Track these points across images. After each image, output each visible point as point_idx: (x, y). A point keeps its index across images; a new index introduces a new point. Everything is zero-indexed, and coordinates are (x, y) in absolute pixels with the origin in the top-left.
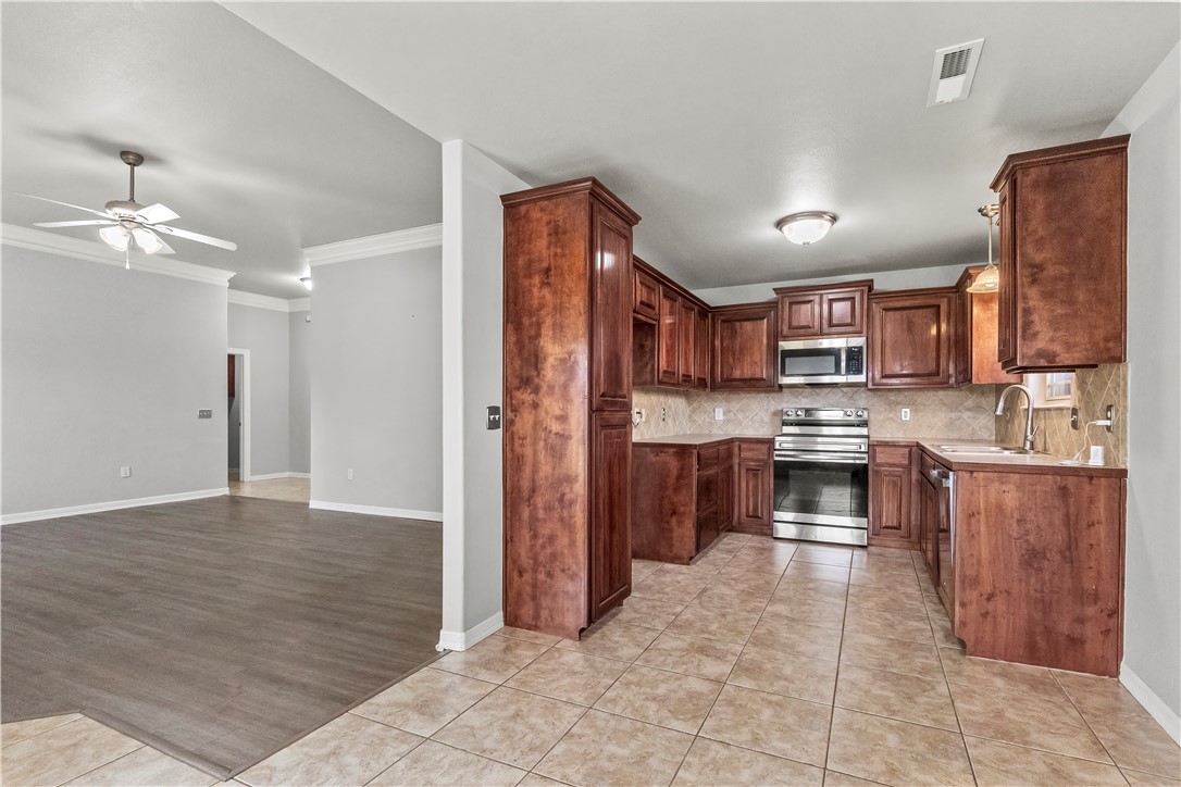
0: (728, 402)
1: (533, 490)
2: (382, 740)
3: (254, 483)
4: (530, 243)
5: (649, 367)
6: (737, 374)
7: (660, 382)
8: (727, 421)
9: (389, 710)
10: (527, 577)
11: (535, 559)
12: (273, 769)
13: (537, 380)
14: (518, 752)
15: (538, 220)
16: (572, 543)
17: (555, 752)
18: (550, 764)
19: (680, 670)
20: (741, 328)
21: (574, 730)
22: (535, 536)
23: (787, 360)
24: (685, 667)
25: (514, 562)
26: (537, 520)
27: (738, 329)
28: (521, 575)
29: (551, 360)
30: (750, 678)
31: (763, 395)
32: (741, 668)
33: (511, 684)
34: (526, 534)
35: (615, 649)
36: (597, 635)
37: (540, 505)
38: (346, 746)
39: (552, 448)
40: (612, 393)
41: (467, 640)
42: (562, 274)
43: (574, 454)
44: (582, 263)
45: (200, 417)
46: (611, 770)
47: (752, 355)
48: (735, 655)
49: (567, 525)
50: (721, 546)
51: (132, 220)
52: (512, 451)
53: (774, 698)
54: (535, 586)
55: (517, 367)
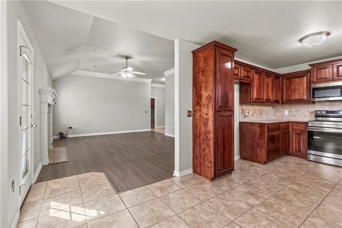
0: (290, 108)
1: (200, 135)
2: (149, 194)
3: (157, 129)
4: (199, 63)
5: (249, 97)
6: (293, 98)
7: (254, 102)
8: (289, 115)
9: (154, 188)
10: (198, 160)
11: (200, 155)
12: (125, 194)
13: (200, 103)
14: (177, 208)
15: (201, 57)
16: (210, 152)
17: (186, 211)
18: (183, 214)
19: (240, 199)
20: (294, 81)
21: (196, 207)
22: (200, 148)
23: (316, 92)
24: (242, 198)
25: (195, 155)
26: (201, 144)
27: (293, 81)
28: (197, 159)
29: (204, 97)
30: (265, 208)
31: (306, 105)
32: (264, 204)
33: (186, 189)
34: (198, 148)
35: (221, 187)
36: (218, 181)
37: (201, 139)
38: (141, 193)
39: (204, 123)
40: (225, 106)
41: (180, 174)
42: (207, 71)
43: (210, 125)
44: (212, 67)
45: (145, 113)
46: (199, 222)
47: (299, 91)
48: (264, 199)
49: (208, 145)
50: (282, 160)
51: (126, 71)
52: (195, 123)
53: (271, 218)
54: (200, 163)
55: (196, 99)
